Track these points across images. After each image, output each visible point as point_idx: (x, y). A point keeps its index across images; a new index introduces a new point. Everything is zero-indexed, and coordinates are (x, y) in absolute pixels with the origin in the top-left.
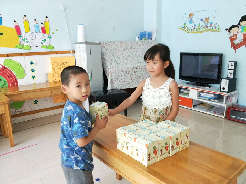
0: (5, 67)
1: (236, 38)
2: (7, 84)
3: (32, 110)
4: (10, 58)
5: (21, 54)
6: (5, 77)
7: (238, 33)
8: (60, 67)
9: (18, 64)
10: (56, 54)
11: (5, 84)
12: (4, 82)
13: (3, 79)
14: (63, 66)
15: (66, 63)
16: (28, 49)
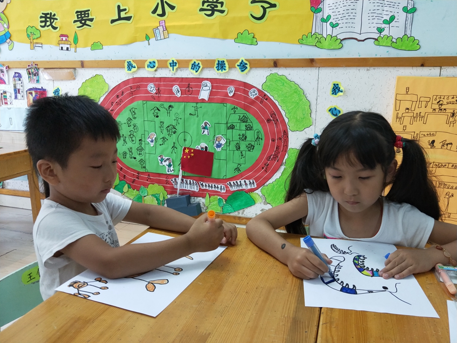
0: (265, 95)
2: (263, 139)
4: (281, 71)
5: (311, 63)
6: (261, 122)
8: (423, 110)
9: (298, 90)
10: (422, 65)
11: (258, 138)
12: (256, 134)
13: (257, 126)
14: (437, 111)
15: (450, 100)
16: (332, 48)
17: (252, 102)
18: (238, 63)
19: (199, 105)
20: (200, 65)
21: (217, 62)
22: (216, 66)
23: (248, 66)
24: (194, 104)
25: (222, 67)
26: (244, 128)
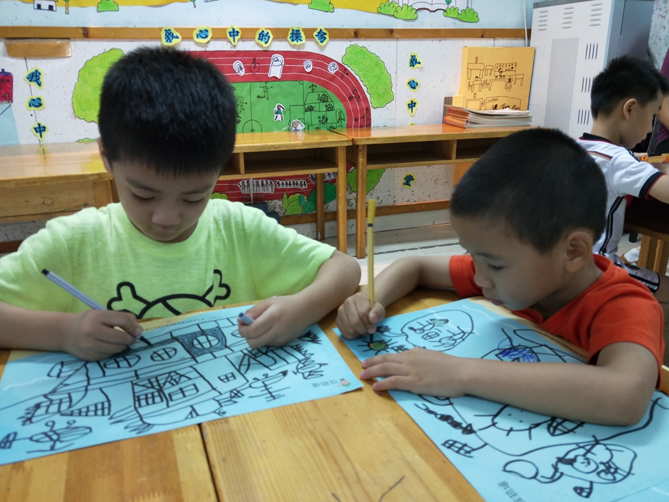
0: (346, 69)
2: (346, 119)
3: (395, 202)
4: (361, 43)
5: (390, 34)
6: (343, 100)
8: (488, 78)
9: (379, 63)
10: (482, 37)
11: (340, 119)
12: (338, 114)
13: (339, 105)
14: (498, 77)
15: (508, 67)
16: (409, 18)
17: (332, 78)
18: (316, 33)
19: (269, 85)
20: (270, 34)
21: (291, 32)
22: (290, 35)
23: (327, 36)
24: (263, 84)
25: (297, 37)
26: (324, 109)
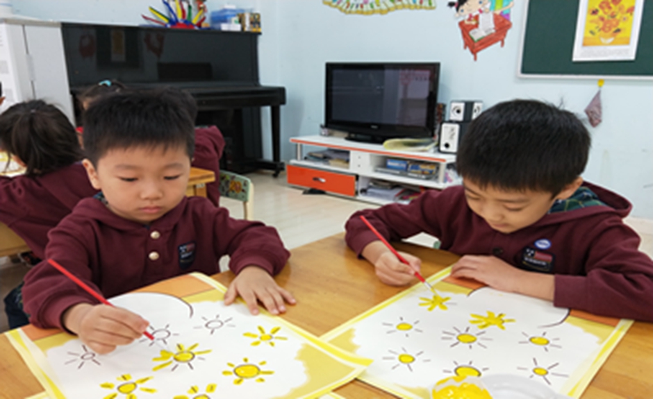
1: (477, 26)
7: (481, 11)
